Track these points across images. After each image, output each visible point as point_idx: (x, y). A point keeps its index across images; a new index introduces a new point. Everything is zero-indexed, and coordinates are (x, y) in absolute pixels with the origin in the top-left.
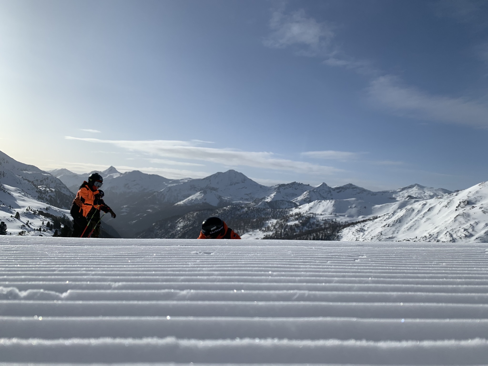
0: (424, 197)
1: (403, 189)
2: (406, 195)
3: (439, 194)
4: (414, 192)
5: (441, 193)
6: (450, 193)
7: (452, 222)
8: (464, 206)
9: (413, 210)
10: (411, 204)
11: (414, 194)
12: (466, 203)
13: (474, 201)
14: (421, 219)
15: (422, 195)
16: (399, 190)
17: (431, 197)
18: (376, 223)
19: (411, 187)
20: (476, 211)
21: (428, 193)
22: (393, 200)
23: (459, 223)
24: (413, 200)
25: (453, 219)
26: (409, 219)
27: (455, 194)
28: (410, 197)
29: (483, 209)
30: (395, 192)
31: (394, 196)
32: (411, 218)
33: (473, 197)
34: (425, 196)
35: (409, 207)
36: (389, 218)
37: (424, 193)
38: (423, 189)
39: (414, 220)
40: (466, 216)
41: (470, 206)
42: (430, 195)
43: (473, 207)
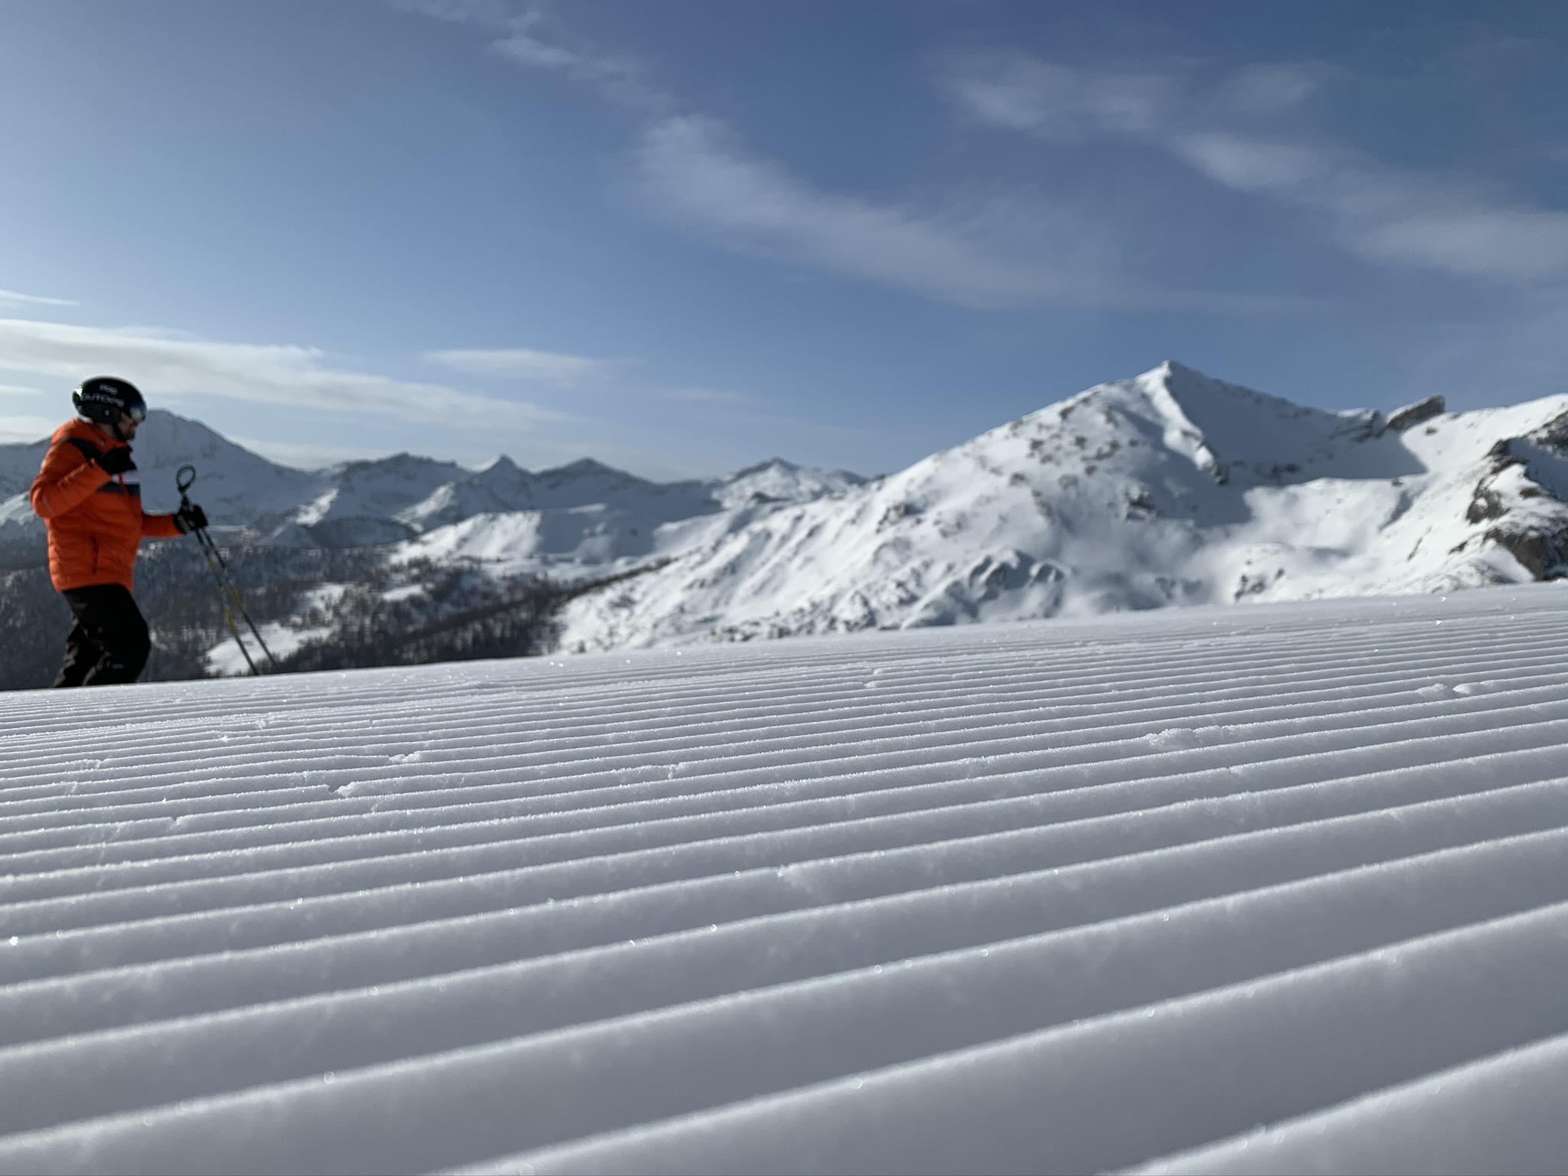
0: (796, 496)
1: (741, 475)
2: (750, 491)
3: (835, 488)
4: (770, 481)
5: (840, 483)
6: (861, 482)
7: (867, 566)
8: (897, 519)
9: (769, 535)
10: (764, 517)
11: (771, 487)
12: (902, 510)
13: (919, 505)
14: (790, 560)
15: (791, 490)
16: (729, 477)
17: (816, 496)
18: (666, 577)
19: (763, 467)
20: (925, 532)
21: (808, 485)
22: (714, 507)
23: (886, 567)
24: (768, 507)
25: (870, 556)
26: (757, 561)
27: (874, 486)
28: (761, 498)
29: (941, 526)
30: (718, 484)
31: (714, 495)
32: (762, 558)
33: (918, 494)
34: (800, 494)
35: (757, 526)
36: (701, 563)
37: (798, 486)
38: (795, 475)
39: (769, 565)
40: (902, 546)
41: (910, 517)
42: (812, 491)
43: (919, 522)
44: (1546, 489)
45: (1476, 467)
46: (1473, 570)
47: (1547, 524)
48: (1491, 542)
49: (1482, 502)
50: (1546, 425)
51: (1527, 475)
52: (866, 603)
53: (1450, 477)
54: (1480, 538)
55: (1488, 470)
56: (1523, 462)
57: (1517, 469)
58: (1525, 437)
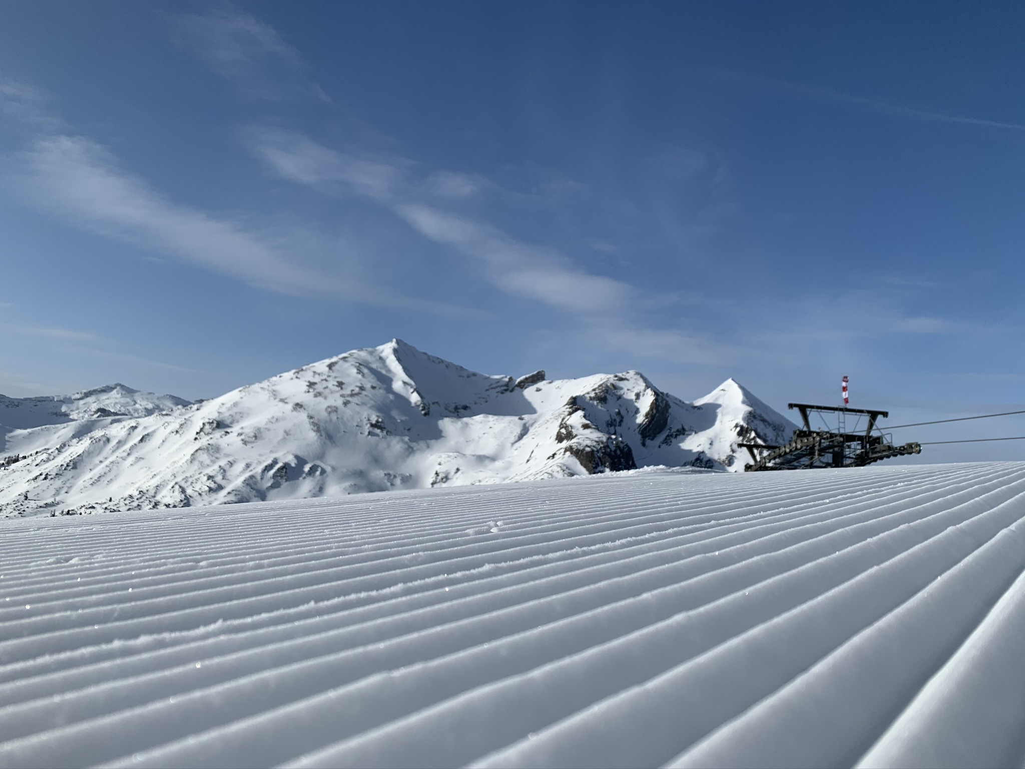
0: (132, 412)
1: (87, 395)
2: (94, 407)
3: (164, 407)
4: (112, 400)
5: (169, 403)
6: (185, 404)
7: (185, 464)
8: (211, 431)
9: (108, 440)
10: (105, 427)
11: (113, 405)
12: (215, 425)
13: (228, 422)
14: (124, 459)
15: (128, 408)
16: (78, 396)
17: (149, 412)
18: (14, 471)
19: (106, 390)
20: (231, 441)
21: (142, 404)
22: (64, 418)
23: (200, 465)
24: (110, 419)
25: (188, 457)
26: (97, 461)
27: (195, 407)
28: (103, 412)
29: (243, 437)
30: (68, 401)
31: (64, 409)
32: (100, 458)
33: (227, 414)
34: (136, 410)
35: (98, 433)
36: (48, 460)
37: (134, 405)
38: (132, 396)
39: (107, 462)
40: (214, 450)
41: (220, 430)
42: (146, 409)
43: (227, 432)
44: (594, 425)
45: (560, 411)
46: (559, 469)
47: (594, 444)
48: (568, 453)
49: (563, 431)
50: (594, 390)
51: (585, 416)
52: (183, 491)
53: (548, 416)
54: (563, 450)
55: (566, 413)
56: (583, 410)
57: (580, 413)
58: (584, 395)
